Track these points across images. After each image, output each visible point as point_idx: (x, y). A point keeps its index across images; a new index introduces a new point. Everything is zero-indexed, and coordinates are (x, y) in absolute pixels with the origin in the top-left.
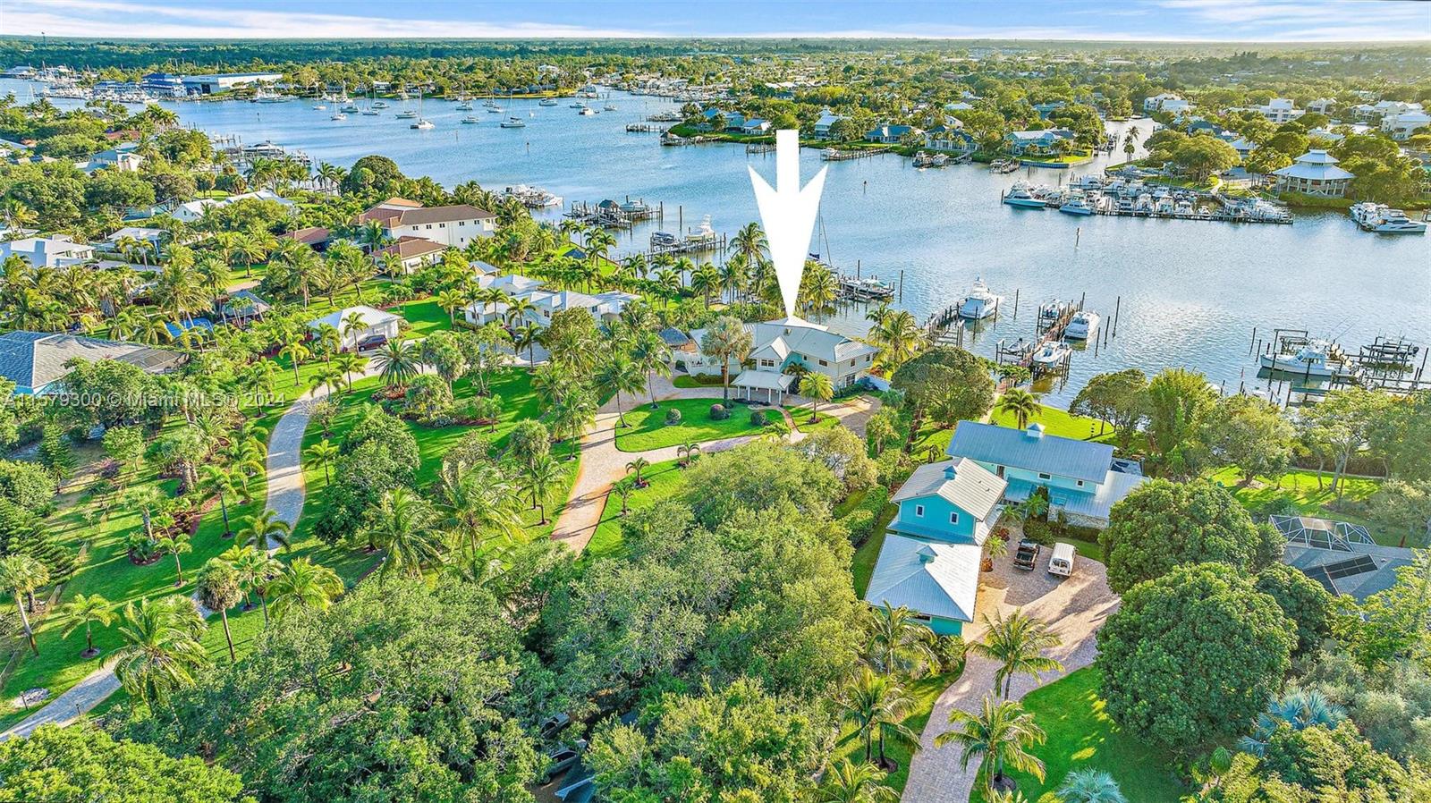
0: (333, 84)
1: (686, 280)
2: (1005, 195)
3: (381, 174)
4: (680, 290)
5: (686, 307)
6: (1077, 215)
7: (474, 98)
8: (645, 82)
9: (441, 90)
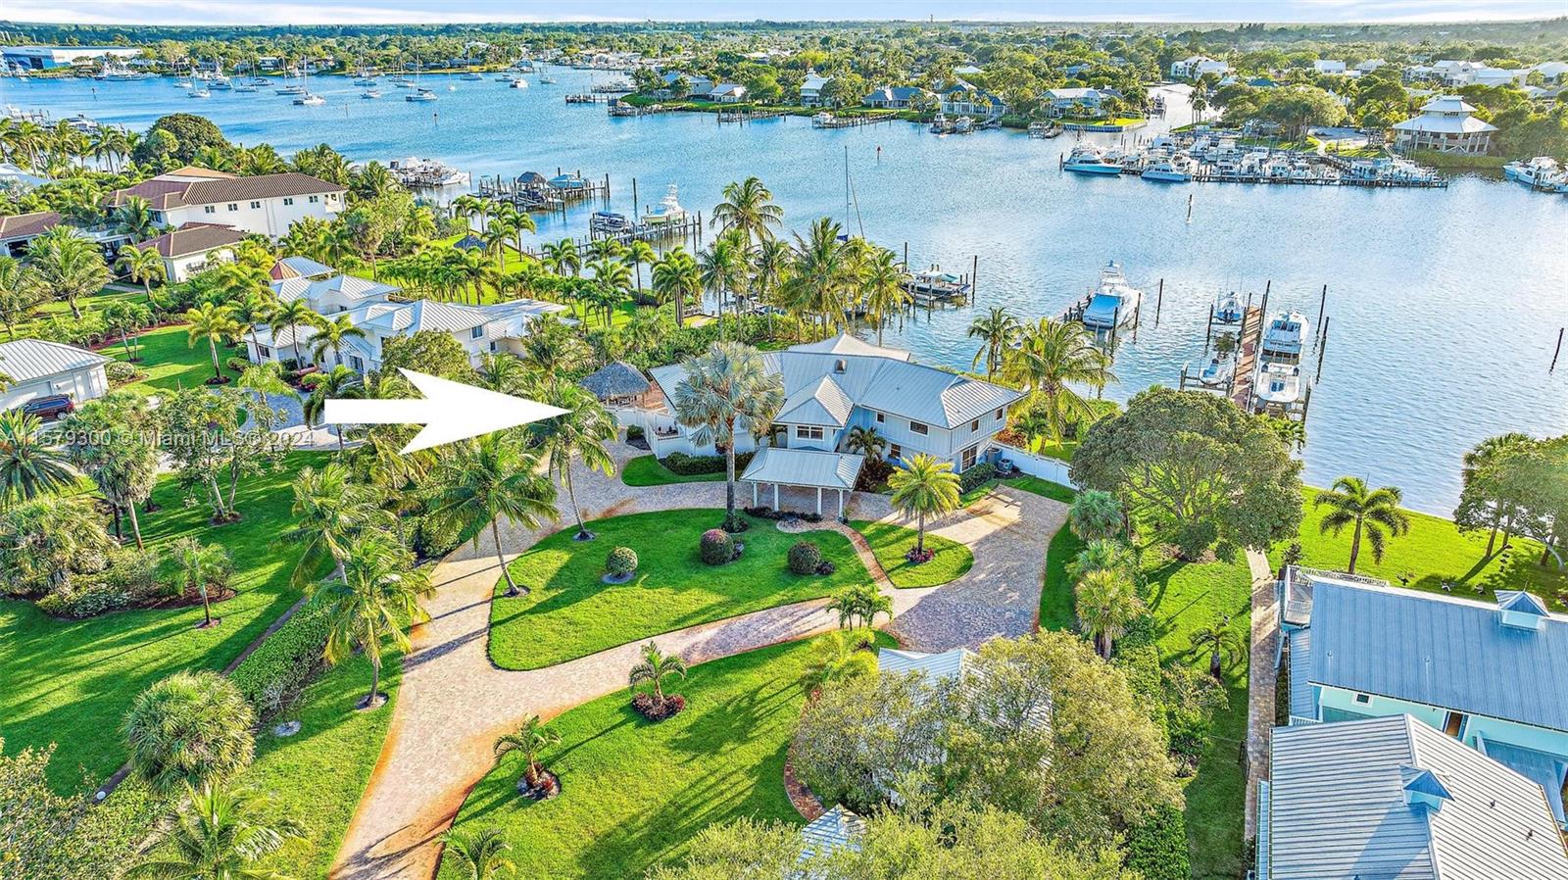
0: (207, 60)
1: (643, 278)
2: (1065, 160)
3: (191, 139)
4: (633, 294)
5: (642, 323)
6: (1165, 182)
7: (383, 74)
8: (591, 55)
9: (342, 65)
